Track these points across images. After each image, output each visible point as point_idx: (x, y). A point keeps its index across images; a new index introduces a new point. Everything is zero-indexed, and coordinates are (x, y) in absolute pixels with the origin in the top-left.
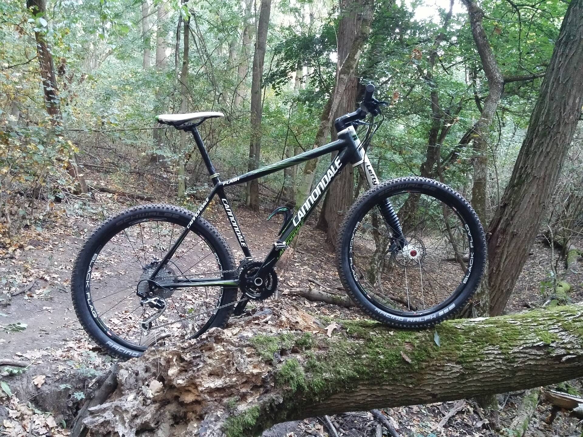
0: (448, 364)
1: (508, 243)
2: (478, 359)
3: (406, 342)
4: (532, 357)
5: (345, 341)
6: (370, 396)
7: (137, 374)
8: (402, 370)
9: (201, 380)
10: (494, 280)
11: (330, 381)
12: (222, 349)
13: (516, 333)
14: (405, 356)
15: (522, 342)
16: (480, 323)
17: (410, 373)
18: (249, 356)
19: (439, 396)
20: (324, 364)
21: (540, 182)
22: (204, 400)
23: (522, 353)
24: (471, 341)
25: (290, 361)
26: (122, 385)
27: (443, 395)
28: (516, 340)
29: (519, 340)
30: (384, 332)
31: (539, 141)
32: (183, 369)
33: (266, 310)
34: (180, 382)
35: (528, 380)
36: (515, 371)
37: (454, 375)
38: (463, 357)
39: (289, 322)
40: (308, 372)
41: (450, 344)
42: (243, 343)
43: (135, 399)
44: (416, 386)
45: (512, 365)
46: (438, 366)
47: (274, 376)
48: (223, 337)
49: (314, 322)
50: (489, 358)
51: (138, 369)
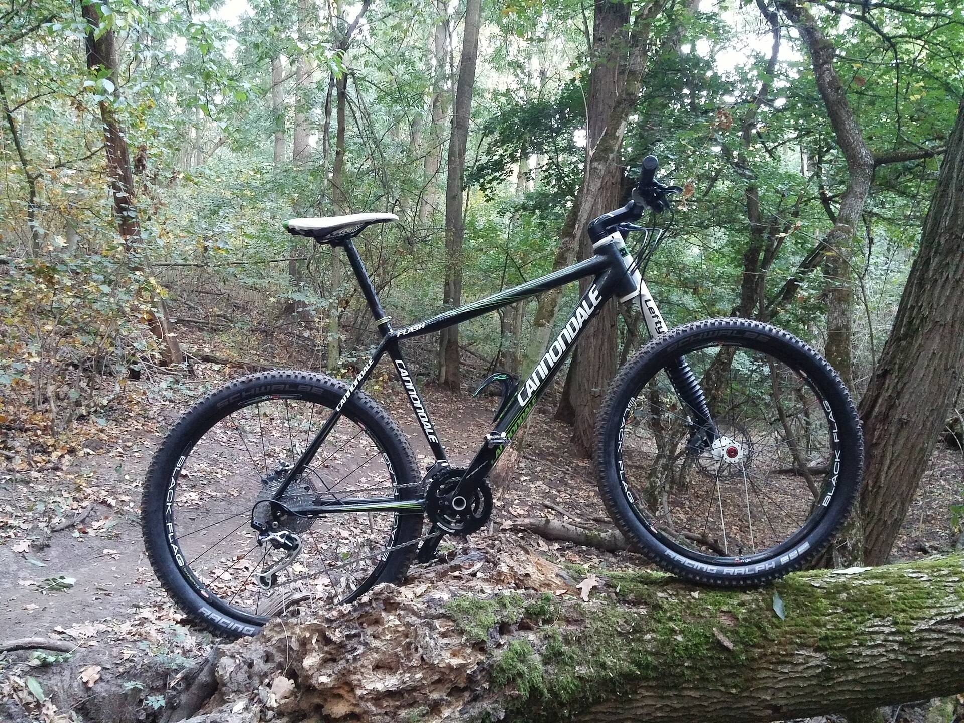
0: (801, 652)
1: (893, 437)
2: (855, 643)
3: (723, 611)
4: (951, 639)
5: (612, 609)
6: (661, 709)
7: (250, 665)
8: (716, 662)
9: (360, 677)
10: (869, 503)
11: (588, 681)
12: (399, 623)
13: (921, 595)
14: (721, 637)
15: (933, 611)
16: (855, 577)
17: (731, 667)
18: (444, 635)
19: (784, 710)
20: (577, 650)
21: (947, 331)
22: (366, 712)
23: (934, 631)
24: (840, 610)
25: (516, 643)
26: (225, 685)
27: (791, 708)
28: (921, 607)
29: (928, 607)
30: (682, 592)
31: (941, 262)
32: (329, 656)
33: (473, 553)
34: (324, 679)
35: (946, 681)
36: (921, 665)
37: (811, 672)
38: (826, 638)
39: (514, 575)
40: (549, 664)
41: (802, 615)
42: (433, 611)
43: (246, 709)
44: (743, 691)
45: (918, 652)
46: (783, 655)
47: (489, 671)
48: (399, 600)
49: (557, 575)
50: (874, 640)
51: (252, 657)
